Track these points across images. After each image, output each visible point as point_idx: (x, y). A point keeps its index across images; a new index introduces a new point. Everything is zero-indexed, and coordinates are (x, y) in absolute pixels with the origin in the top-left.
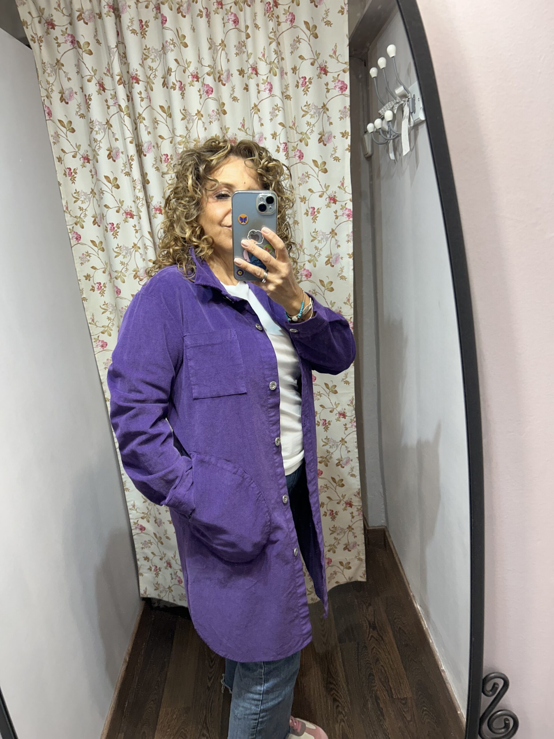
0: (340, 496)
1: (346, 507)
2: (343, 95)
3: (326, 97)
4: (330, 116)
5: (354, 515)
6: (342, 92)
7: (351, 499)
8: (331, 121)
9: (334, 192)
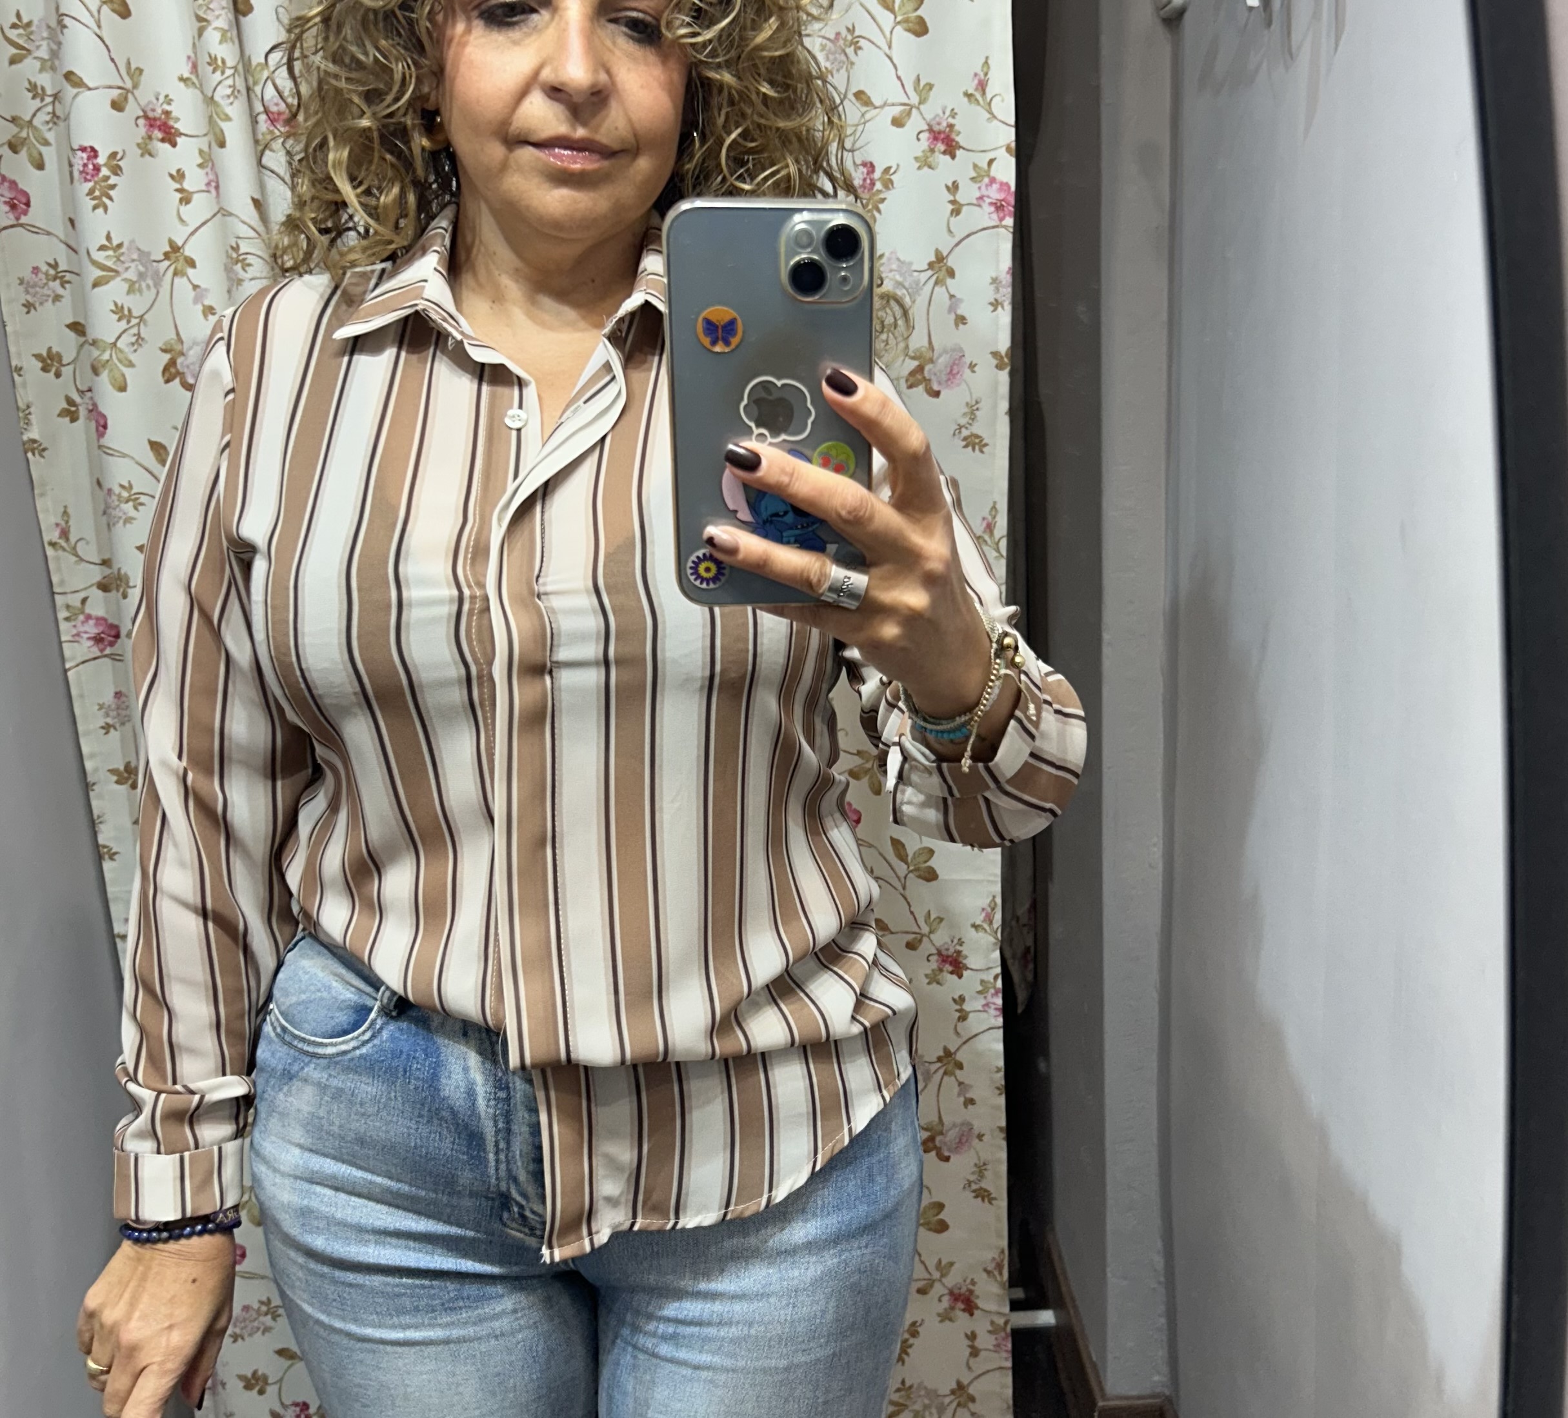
0: (931, 1265)
1: (952, 1308)
5: (979, 1343)
7: (973, 1283)
9: (948, 113)
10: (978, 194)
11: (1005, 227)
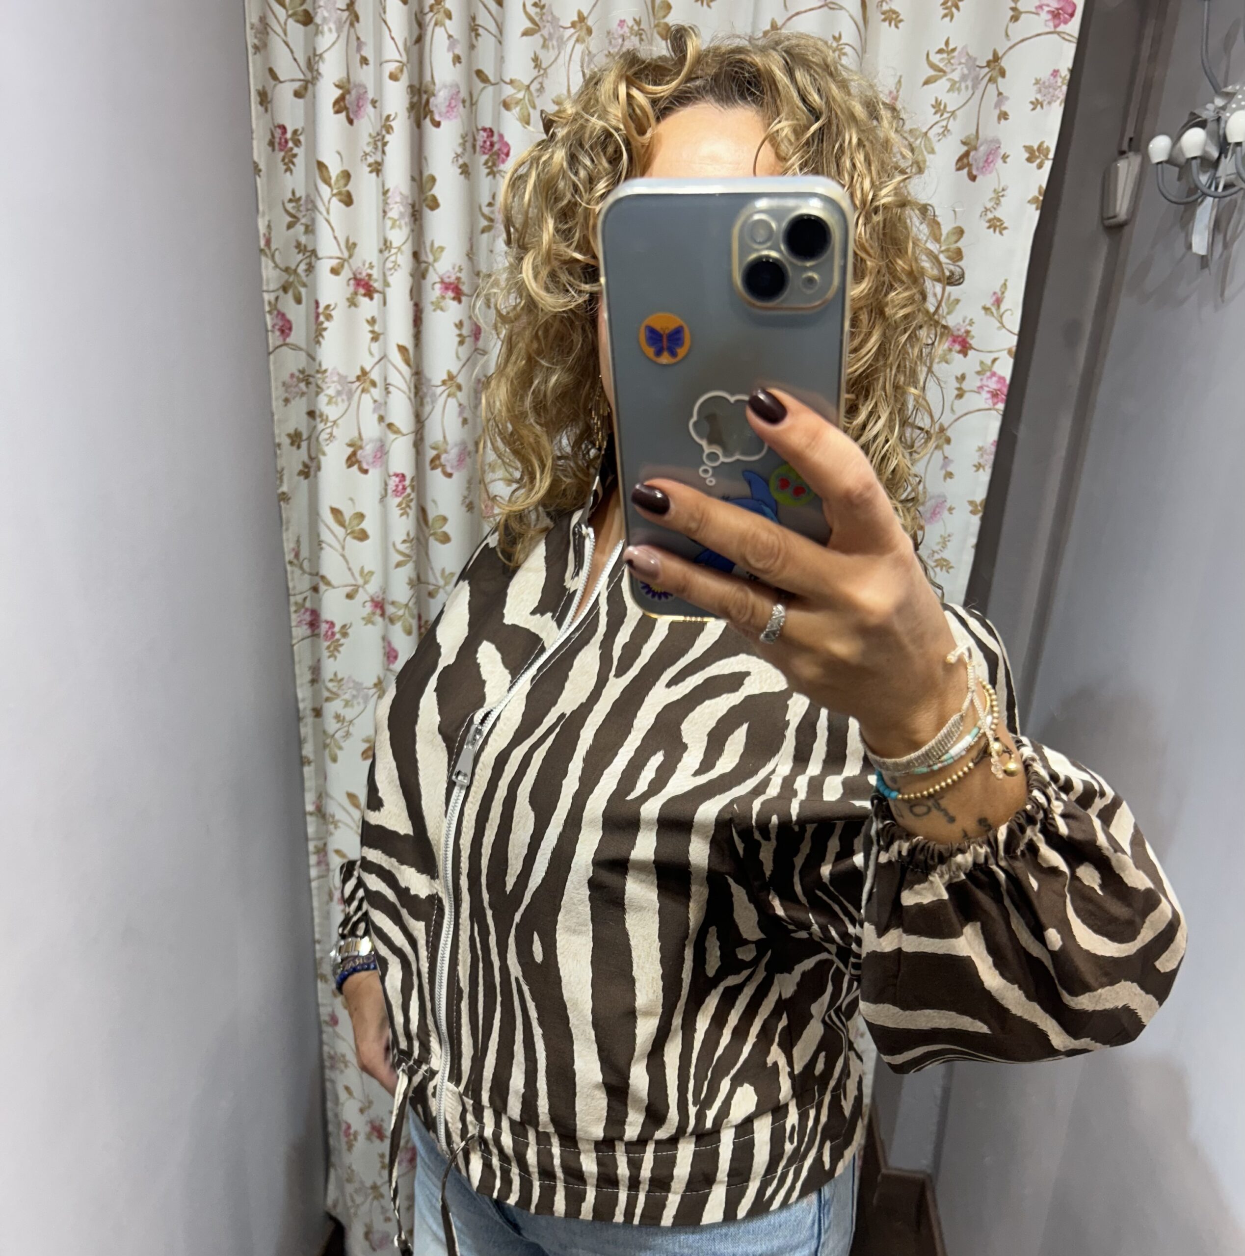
2: (1059, 33)
3: (1007, 35)
4: (1005, 94)
6: (1056, 26)
8: (1004, 108)
9: (967, 321)
10: (979, 384)
11: (997, 410)
